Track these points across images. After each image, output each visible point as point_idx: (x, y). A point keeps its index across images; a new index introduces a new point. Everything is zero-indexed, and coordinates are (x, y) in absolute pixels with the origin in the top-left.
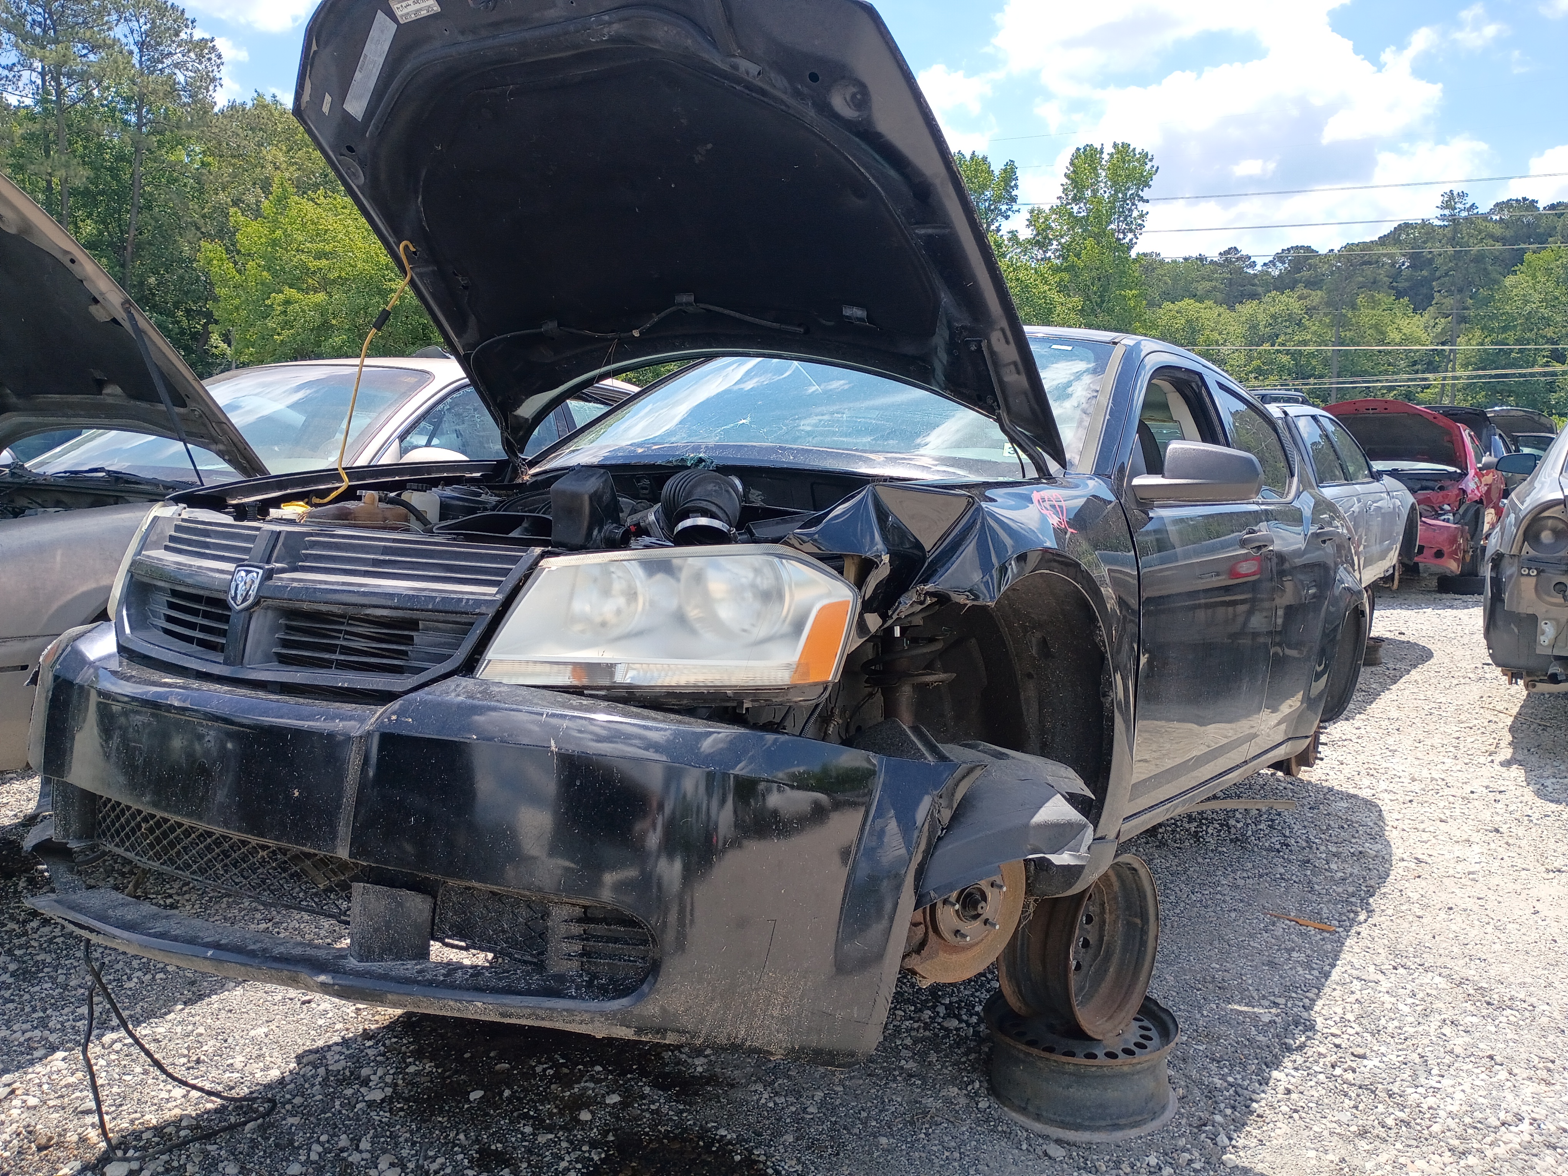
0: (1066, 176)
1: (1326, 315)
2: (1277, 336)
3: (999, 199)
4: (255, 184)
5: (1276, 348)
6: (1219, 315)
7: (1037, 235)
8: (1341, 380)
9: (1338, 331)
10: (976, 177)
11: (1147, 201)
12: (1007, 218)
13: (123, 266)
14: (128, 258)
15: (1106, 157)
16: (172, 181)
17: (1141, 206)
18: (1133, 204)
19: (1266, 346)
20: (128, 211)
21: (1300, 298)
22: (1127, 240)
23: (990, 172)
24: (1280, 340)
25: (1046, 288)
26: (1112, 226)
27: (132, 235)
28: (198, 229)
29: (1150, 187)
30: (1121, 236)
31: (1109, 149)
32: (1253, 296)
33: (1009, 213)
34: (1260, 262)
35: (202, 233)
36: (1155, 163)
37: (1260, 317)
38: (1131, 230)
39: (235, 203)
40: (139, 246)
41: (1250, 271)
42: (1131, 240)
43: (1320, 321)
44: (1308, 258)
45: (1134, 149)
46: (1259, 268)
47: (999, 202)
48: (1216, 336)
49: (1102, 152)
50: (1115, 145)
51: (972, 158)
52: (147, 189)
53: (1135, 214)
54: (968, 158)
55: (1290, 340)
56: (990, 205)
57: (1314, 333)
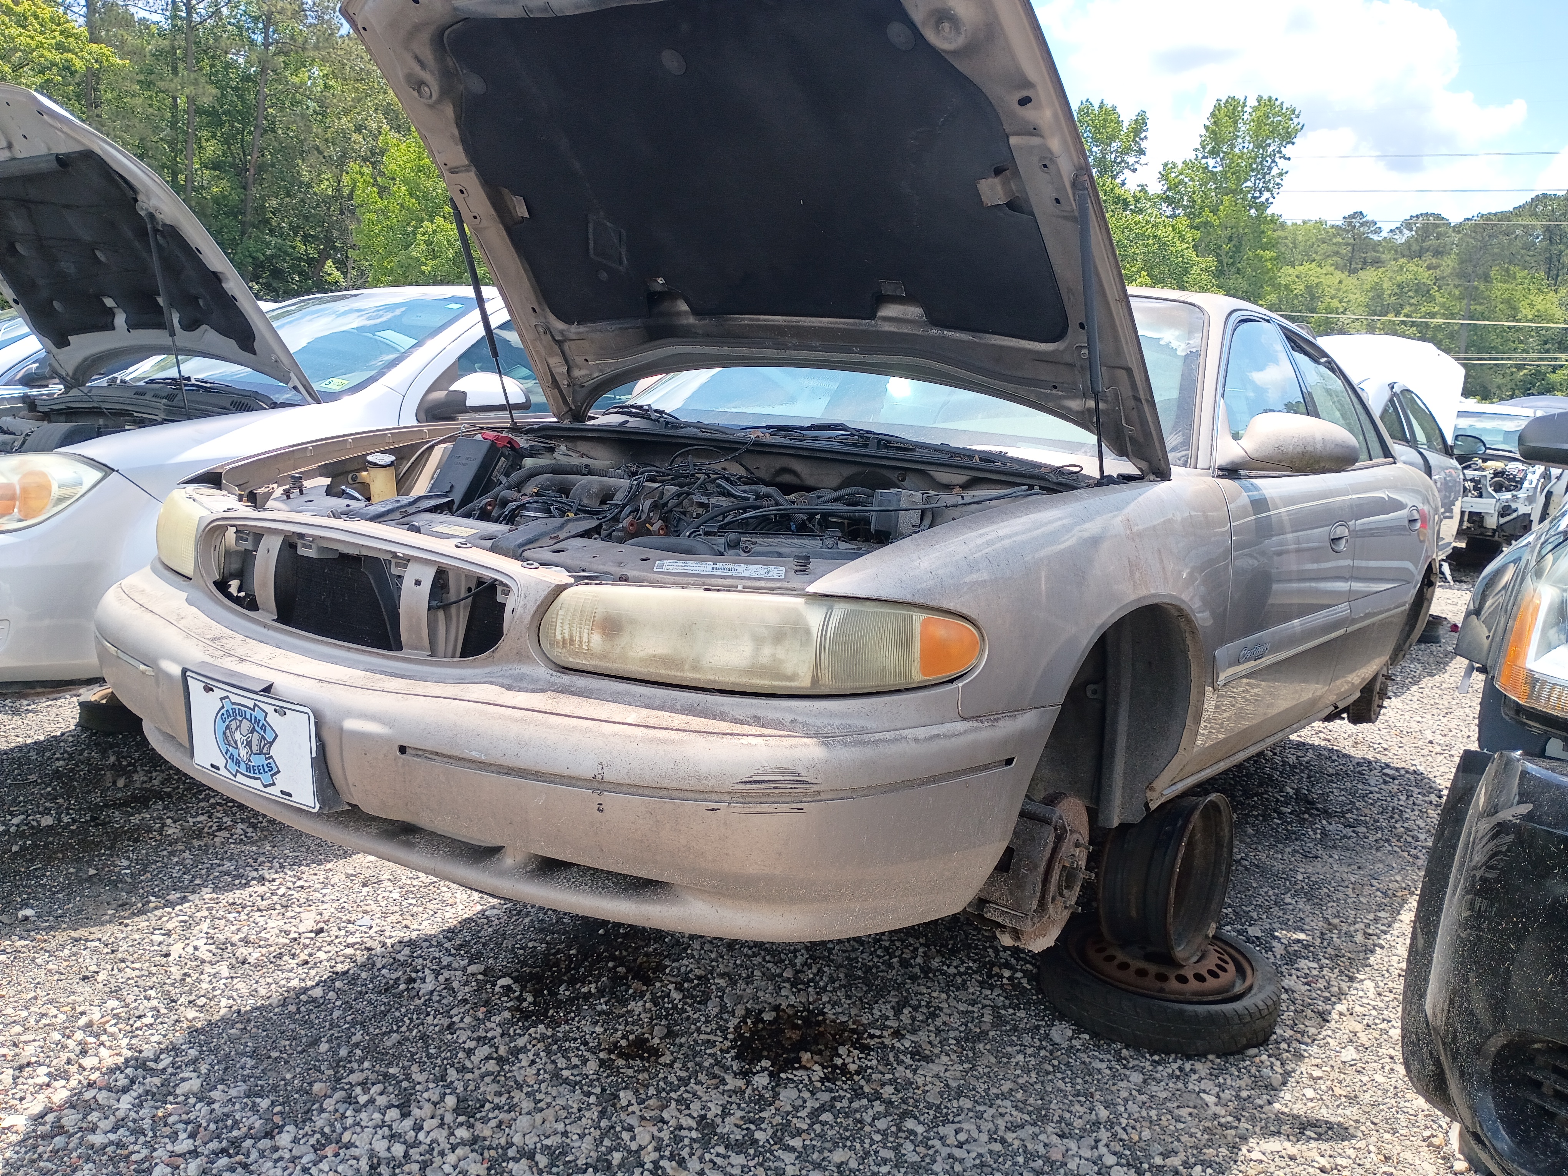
0: (1207, 128)
1: (1456, 287)
2: (1402, 306)
3: (1127, 151)
4: (377, 109)
5: (1402, 318)
6: (1340, 282)
7: (1169, 189)
8: (1469, 355)
9: (1469, 305)
10: (1104, 127)
11: (1289, 159)
12: (1134, 170)
13: (245, 188)
14: (251, 181)
15: (1248, 109)
16: (295, 103)
17: (1281, 163)
18: (1273, 161)
19: (1391, 317)
20: (251, 133)
21: (1429, 268)
22: (1263, 199)
23: (1119, 122)
24: (1405, 311)
25: (1185, 246)
26: (1249, 184)
27: (255, 156)
28: (320, 152)
29: (1293, 144)
30: (1257, 194)
31: (1252, 102)
32: (1377, 263)
33: (1137, 166)
34: (1386, 228)
35: (324, 157)
36: (1301, 120)
37: (1385, 286)
38: (1268, 190)
39: (359, 129)
40: (261, 168)
41: (1375, 237)
42: (1267, 200)
43: (1449, 294)
44: (1436, 226)
45: (1282, 103)
46: (1384, 234)
47: (1127, 154)
48: (1335, 303)
49: (1244, 105)
50: (1259, 99)
51: (1101, 107)
52: (270, 110)
53: (1275, 171)
54: (1096, 107)
55: (1415, 311)
56: (1116, 157)
57: (1443, 305)
